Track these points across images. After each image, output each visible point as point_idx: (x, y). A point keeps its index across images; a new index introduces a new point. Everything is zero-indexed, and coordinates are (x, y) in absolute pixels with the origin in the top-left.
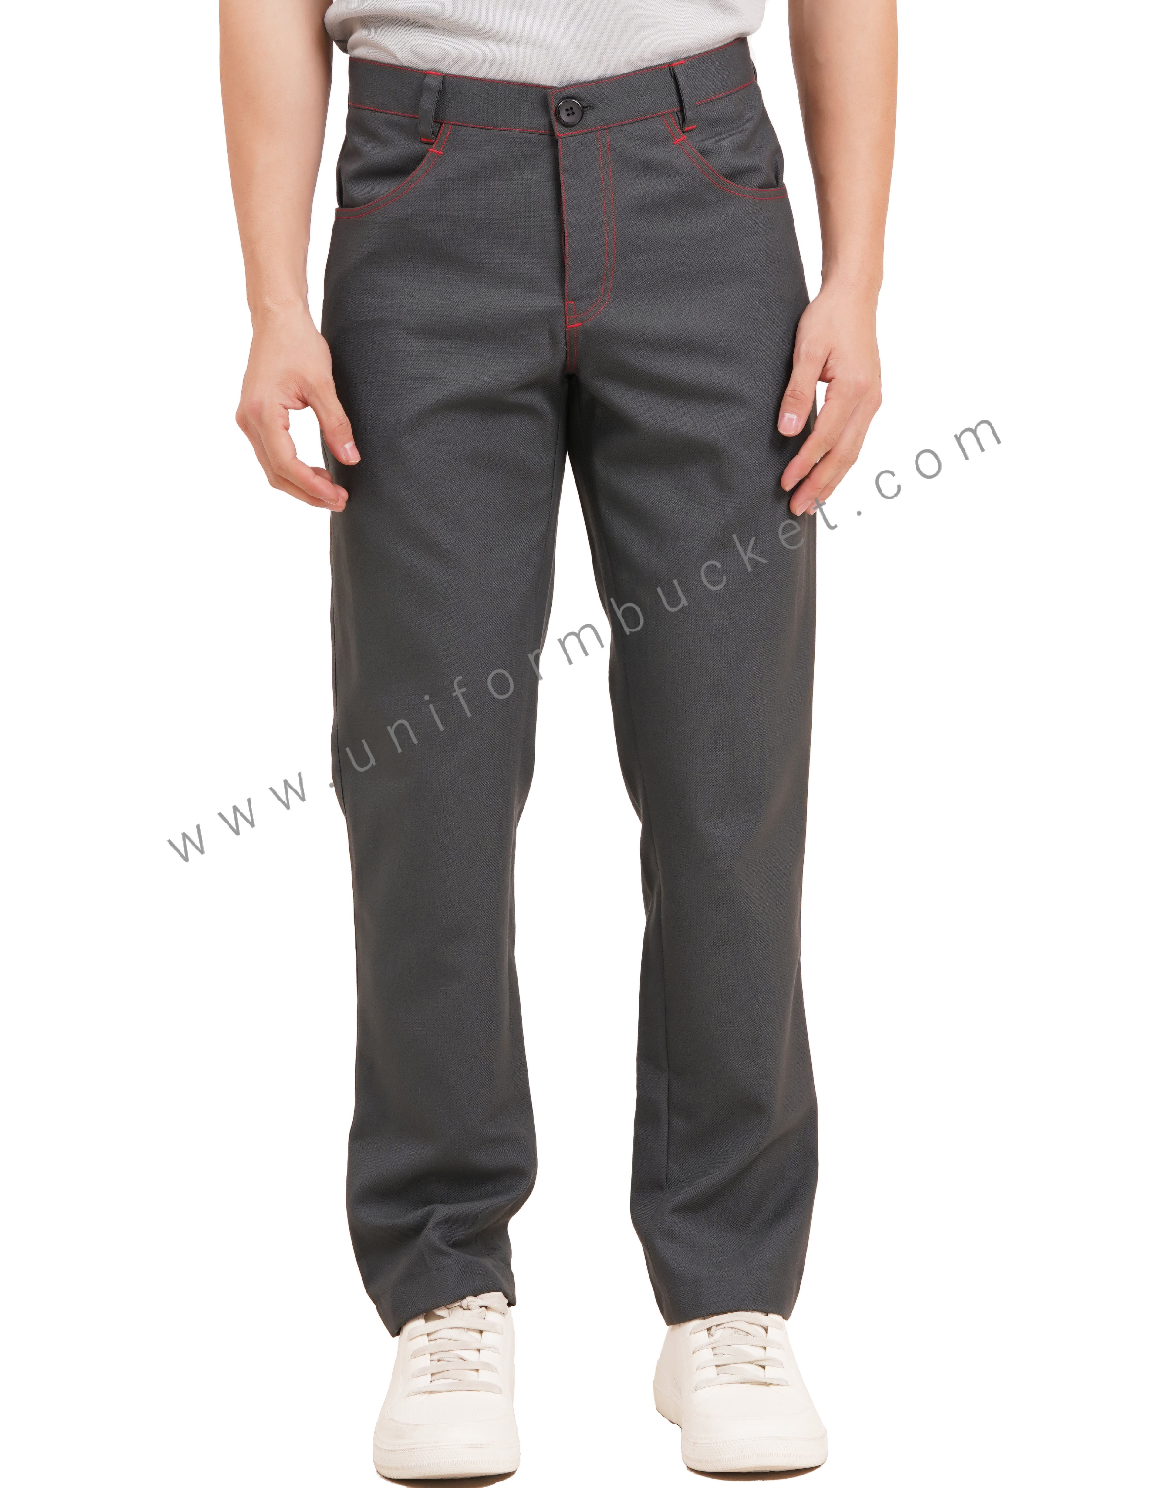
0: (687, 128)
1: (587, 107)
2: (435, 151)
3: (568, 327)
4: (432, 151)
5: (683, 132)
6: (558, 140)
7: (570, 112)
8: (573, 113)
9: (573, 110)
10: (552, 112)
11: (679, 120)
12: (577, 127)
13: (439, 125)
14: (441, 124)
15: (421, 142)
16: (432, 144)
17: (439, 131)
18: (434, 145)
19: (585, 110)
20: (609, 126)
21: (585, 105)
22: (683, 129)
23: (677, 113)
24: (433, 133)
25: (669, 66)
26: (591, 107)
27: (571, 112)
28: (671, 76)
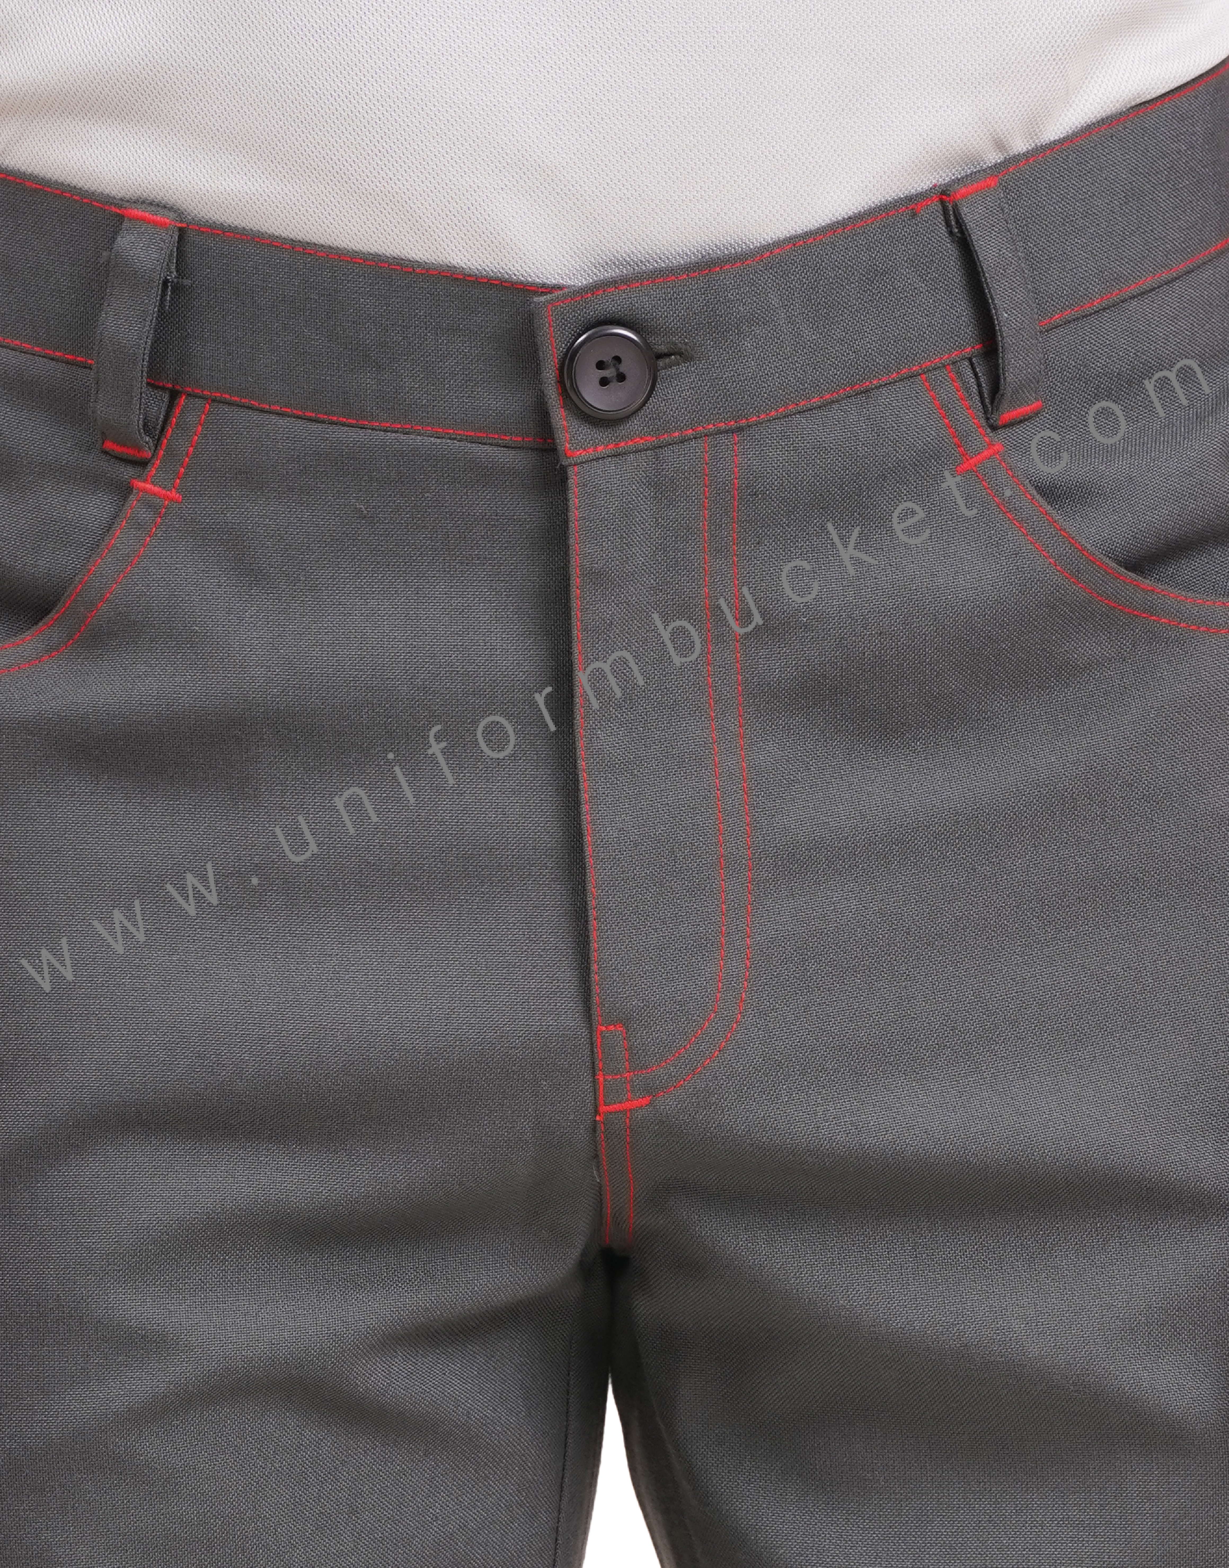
0: (1007, 413)
1: (668, 355)
2: (156, 489)
3: (603, 1109)
4: (144, 490)
5: (994, 428)
6: (571, 472)
7: (608, 373)
8: (621, 377)
9: (623, 368)
10: (549, 374)
11: (979, 385)
12: (635, 424)
13: (166, 398)
14: (174, 395)
15: (106, 453)
16: (143, 464)
17: (165, 421)
18: (152, 470)
19: (661, 363)
20: (743, 423)
21: (663, 349)
22: (995, 416)
23: (972, 364)
24: (147, 428)
25: (942, 202)
26: (681, 354)
27: (615, 374)
28: (951, 233)
